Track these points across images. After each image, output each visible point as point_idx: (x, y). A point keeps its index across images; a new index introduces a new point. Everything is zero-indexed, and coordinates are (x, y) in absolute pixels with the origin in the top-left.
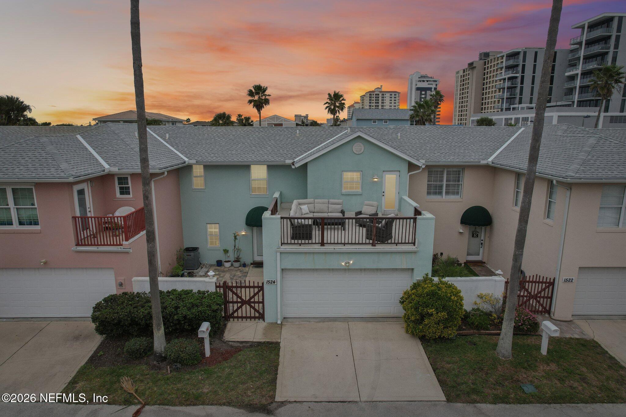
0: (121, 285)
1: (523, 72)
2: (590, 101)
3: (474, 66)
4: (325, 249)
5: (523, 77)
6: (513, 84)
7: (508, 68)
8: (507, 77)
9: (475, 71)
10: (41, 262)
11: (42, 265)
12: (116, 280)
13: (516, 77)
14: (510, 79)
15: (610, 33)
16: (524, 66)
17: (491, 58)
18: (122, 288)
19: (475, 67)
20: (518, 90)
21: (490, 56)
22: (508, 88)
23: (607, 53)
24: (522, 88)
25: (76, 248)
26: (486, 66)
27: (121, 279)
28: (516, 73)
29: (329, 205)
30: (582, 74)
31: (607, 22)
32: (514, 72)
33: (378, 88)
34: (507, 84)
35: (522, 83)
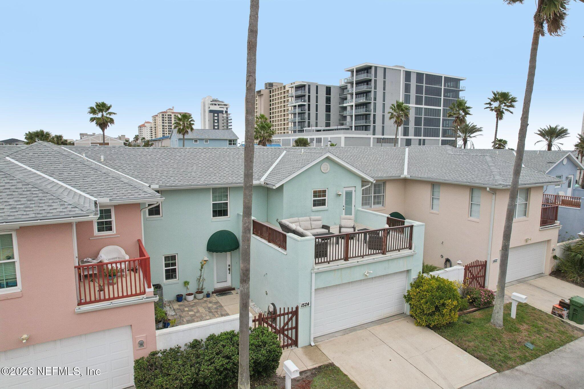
0: (141, 344)
1: (309, 101)
2: (363, 126)
3: (262, 93)
4: (350, 263)
5: (309, 105)
6: (302, 111)
7: (298, 97)
8: (297, 104)
9: (263, 98)
10: (23, 339)
11: (24, 343)
12: (134, 339)
13: (304, 105)
14: (299, 106)
15: (371, 77)
16: (309, 96)
17: (274, 88)
18: (143, 348)
19: (263, 95)
20: (306, 116)
21: (274, 86)
22: (299, 114)
23: (370, 92)
24: (309, 114)
25: (79, 308)
26: (272, 94)
27: (141, 337)
28: (304, 102)
29: (312, 222)
30: (356, 106)
31: (367, 69)
32: (303, 101)
33: (170, 109)
34: (297, 110)
35: (309, 110)
